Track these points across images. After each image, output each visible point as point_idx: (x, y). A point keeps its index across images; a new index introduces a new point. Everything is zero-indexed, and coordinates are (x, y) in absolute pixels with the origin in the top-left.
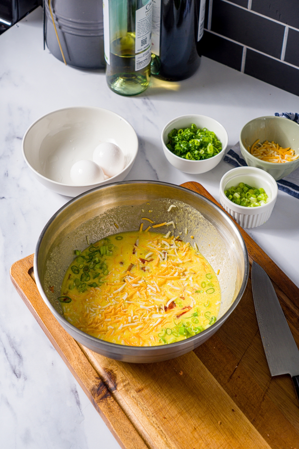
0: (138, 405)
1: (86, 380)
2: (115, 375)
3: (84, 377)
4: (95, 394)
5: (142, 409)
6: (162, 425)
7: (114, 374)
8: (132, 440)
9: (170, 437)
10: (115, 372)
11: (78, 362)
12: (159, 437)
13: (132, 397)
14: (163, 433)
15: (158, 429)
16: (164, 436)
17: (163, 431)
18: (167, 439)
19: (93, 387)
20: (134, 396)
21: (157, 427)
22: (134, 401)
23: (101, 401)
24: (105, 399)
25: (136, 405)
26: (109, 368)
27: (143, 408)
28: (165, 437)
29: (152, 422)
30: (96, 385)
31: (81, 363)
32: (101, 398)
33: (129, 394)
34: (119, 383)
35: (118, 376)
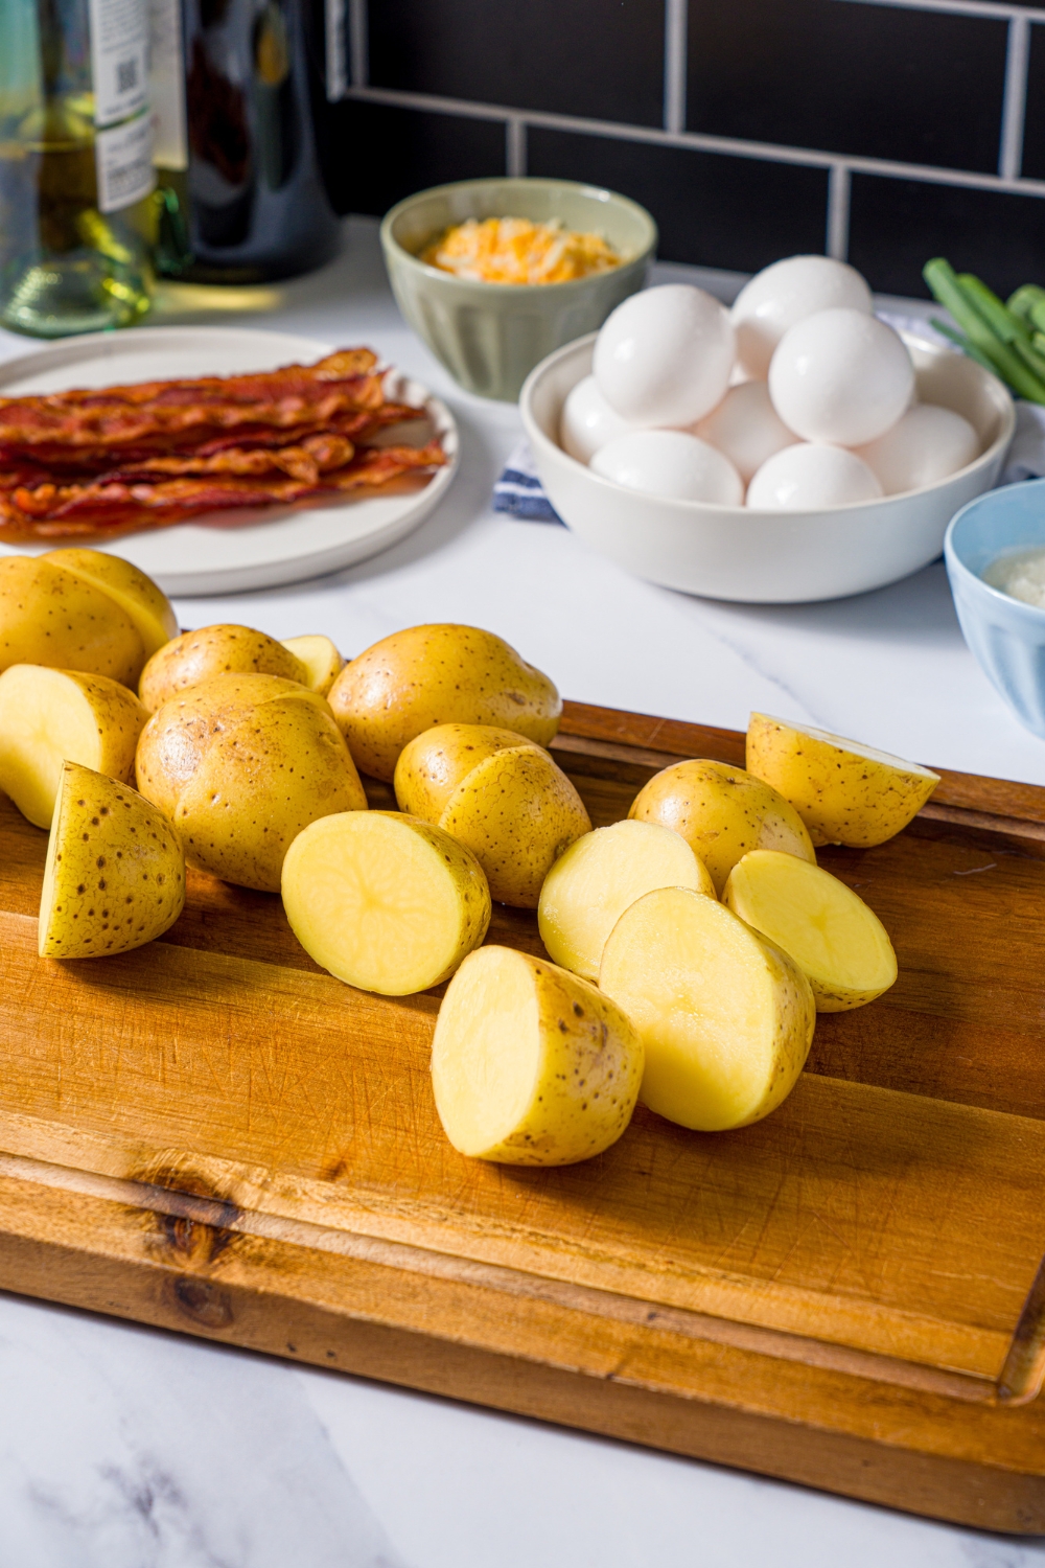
0: (370, 1211)
1: (93, 1237)
2: (195, 1175)
3: (75, 1232)
4: (171, 1256)
5: (400, 1213)
6: (518, 1220)
7: (185, 1173)
8: (453, 1305)
9: (584, 1236)
10: (185, 1167)
11: (5, 1204)
12: (546, 1253)
13: (324, 1201)
14: (544, 1237)
15: (515, 1235)
16: (561, 1242)
17: (543, 1232)
18: (576, 1245)
19: (145, 1242)
20: (332, 1194)
21: (509, 1233)
22: (344, 1208)
23: (217, 1261)
24: (227, 1249)
25: (365, 1214)
26: (150, 1167)
27: (400, 1210)
28: (567, 1243)
29: (477, 1229)
30: (150, 1231)
31: (16, 1201)
32: (207, 1254)
33: (304, 1198)
34: (231, 1187)
35: (207, 1171)
